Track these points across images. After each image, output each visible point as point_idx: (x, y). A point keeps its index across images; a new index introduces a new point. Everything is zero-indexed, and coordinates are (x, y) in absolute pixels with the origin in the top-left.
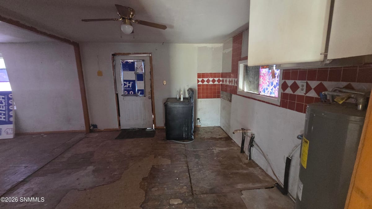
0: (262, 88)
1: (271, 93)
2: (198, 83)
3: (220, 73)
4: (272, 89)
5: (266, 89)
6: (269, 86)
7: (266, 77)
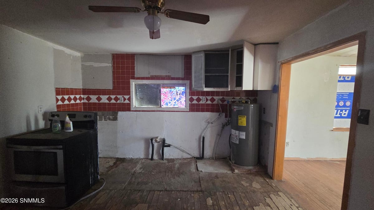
0: (164, 103)
1: (174, 105)
2: (57, 103)
3: (80, 89)
4: (175, 103)
5: (168, 103)
6: (172, 100)
7: (168, 94)
